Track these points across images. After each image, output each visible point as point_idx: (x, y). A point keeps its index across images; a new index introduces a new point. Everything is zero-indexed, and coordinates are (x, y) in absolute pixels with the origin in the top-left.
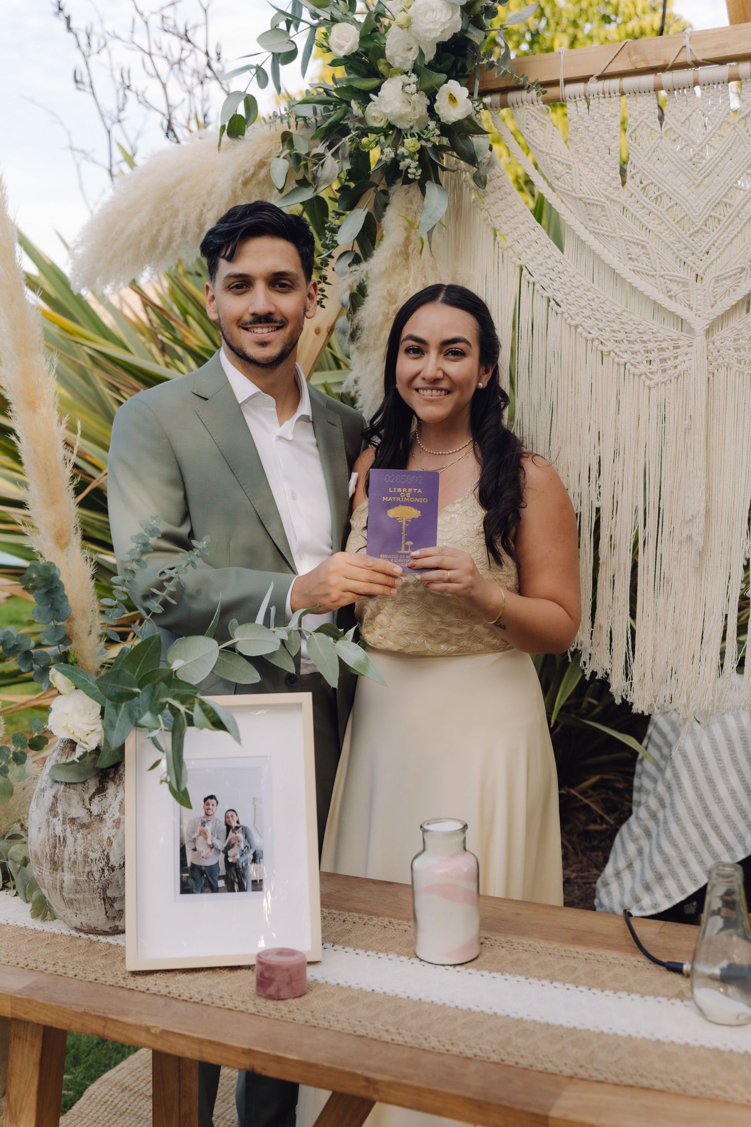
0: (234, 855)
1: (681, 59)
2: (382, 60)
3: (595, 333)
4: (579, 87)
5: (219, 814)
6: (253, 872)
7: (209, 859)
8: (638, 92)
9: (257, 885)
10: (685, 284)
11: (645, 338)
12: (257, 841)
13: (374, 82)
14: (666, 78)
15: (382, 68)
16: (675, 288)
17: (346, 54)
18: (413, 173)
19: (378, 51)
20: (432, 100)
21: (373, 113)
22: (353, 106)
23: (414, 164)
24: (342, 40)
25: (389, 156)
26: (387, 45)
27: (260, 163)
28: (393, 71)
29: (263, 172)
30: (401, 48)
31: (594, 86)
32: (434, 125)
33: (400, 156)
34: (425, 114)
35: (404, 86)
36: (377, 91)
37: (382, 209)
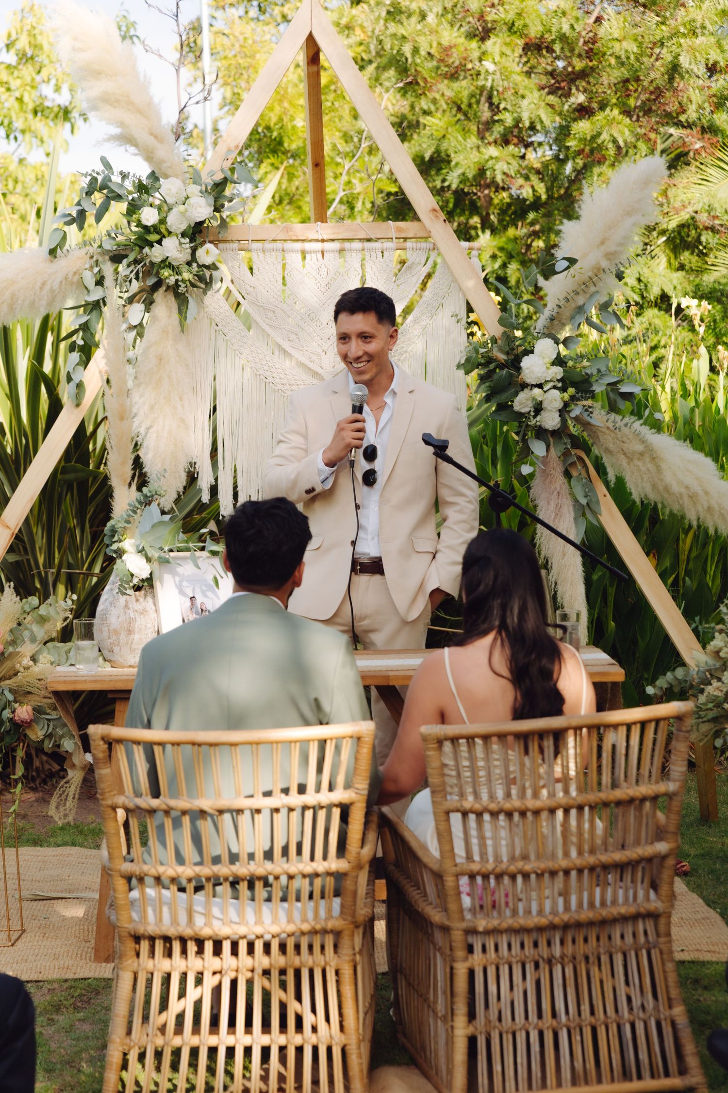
1: (315, 237)
2: (163, 226)
3: (270, 379)
4: (259, 245)
5: (197, 605)
8: (291, 251)
10: (319, 355)
11: (298, 383)
13: (156, 237)
14: (308, 246)
15: (163, 230)
16: (314, 357)
17: (149, 224)
18: (182, 289)
19: (163, 221)
20: (194, 251)
21: (156, 254)
22: (146, 250)
23: (183, 285)
24: (149, 216)
25: (172, 281)
26: (168, 219)
27: (75, 273)
28: (170, 233)
29: (76, 278)
30: (177, 222)
31: (268, 245)
32: (195, 265)
33: (177, 281)
34: (189, 258)
35: (181, 244)
36: (159, 242)
37: (149, 304)
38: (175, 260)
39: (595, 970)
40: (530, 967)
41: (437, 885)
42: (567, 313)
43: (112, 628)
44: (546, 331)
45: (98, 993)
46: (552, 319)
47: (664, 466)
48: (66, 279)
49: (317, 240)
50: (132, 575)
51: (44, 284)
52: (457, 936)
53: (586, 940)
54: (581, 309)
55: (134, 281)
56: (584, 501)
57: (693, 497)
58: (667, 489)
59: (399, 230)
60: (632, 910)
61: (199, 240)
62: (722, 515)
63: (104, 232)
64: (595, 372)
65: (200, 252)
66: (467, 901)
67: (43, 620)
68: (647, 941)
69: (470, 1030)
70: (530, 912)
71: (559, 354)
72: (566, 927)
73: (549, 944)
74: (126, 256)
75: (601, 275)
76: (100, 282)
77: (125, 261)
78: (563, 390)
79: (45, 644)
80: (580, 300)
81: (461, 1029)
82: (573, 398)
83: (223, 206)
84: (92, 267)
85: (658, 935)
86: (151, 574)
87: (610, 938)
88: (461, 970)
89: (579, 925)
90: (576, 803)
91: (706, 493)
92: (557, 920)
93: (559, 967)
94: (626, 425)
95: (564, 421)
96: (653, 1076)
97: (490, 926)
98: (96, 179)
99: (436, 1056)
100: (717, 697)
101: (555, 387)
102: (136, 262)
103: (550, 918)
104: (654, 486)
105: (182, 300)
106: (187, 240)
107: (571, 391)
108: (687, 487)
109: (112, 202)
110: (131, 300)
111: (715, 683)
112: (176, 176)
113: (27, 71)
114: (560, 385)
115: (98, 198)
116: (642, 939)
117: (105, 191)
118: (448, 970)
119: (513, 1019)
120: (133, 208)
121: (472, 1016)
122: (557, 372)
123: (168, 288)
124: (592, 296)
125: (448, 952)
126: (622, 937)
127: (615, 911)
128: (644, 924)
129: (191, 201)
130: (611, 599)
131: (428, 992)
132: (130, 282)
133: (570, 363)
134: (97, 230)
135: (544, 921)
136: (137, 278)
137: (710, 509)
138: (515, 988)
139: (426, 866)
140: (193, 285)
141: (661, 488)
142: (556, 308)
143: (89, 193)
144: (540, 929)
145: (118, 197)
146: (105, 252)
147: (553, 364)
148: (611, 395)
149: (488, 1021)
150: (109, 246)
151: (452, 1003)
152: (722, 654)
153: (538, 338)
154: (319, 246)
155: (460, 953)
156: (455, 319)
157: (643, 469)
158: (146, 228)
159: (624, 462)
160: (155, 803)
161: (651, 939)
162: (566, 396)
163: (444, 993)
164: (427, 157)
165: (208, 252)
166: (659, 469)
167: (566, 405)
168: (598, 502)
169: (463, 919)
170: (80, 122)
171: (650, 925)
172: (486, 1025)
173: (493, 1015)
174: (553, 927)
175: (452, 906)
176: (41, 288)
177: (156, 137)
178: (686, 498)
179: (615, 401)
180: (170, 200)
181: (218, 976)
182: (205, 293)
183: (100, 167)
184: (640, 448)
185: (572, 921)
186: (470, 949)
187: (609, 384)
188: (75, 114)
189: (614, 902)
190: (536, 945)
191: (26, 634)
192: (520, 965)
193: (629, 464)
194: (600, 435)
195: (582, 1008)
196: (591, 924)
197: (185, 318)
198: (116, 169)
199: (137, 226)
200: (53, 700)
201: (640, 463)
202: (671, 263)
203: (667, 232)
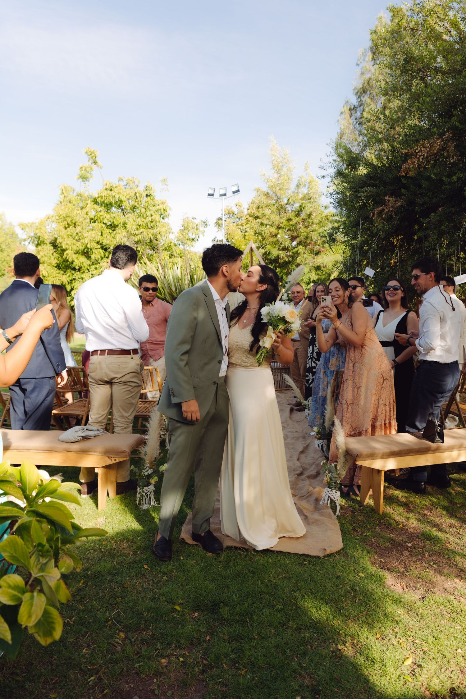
113: (186, 231)
122: (287, 298)
164: (268, 253)
170: (197, 241)
188: (195, 240)
202: (316, 274)
203: (315, 267)
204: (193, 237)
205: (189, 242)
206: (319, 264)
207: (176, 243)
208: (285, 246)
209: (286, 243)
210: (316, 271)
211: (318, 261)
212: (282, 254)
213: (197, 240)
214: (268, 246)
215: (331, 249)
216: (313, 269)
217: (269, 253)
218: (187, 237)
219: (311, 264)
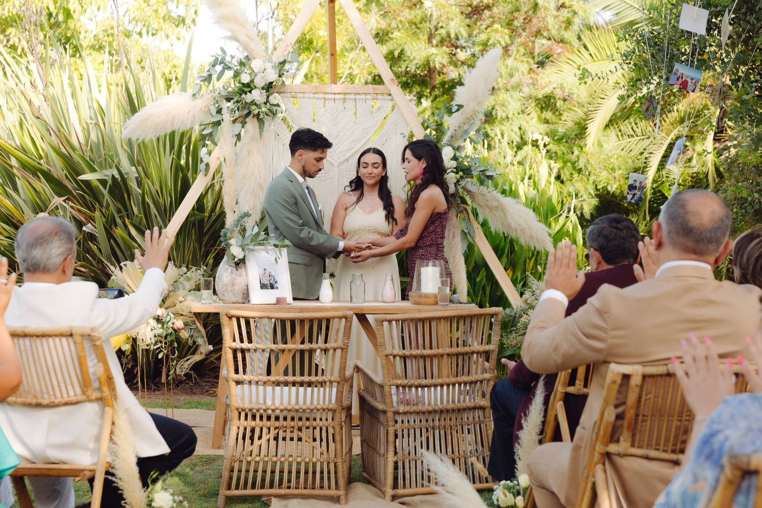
0: (272, 282)
1: (331, 92)
2: (252, 84)
4: (301, 95)
5: (267, 273)
6: (276, 285)
7: (267, 282)
8: (318, 98)
9: (277, 288)
12: (276, 279)
13: (249, 89)
14: (327, 96)
15: (252, 86)
17: (245, 82)
18: (261, 116)
19: (252, 81)
20: (268, 97)
21: (248, 98)
22: (243, 95)
23: (262, 114)
24: (245, 79)
25: (256, 112)
26: (255, 80)
27: (206, 107)
28: (256, 87)
29: (206, 109)
30: (259, 82)
31: (306, 95)
32: (268, 104)
33: (259, 112)
34: (265, 100)
35: (261, 93)
36: (250, 92)
37: (244, 124)
38: (258, 101)
39: (454, 433)
40: (424, 431)
41: (381, 392)
42: (459, 133)
43: (224, 283)
44: (448, 143)
45: (214, 460)
46: (452, 137)
47: (508, 214)
48: (201, 109)
49: (332, 93)
50: (235, 257)
51: (189, 112)
52: (390, 415)
53: (450, 419)
54: (466, 132)
55: (237, 111)
56: (466, 231)
57: (523, 230)
58: (509, 226)
59: (374, 89)
60: (472, 405)
61: (271, 90)
62: (537, 240)
63: (221, 86)
64: (473, 165)
65: (271, 98)
66: (395, 398)
67: (188, 279)
68: (479, 420)
69: (395, 459)
70: (424, 404)
71: (455, 155)
72: (441, 411)
73: (433, 421)
74: (233, 99)
75: (477, 114)
76: (219, 111)
77: (232, 101)
78: (457, 173)
79: (190, 291)
80: (466, 127)
81: (391, 458)
82: (462, 177)
83: (283, 74)
84: (214, 104)
85: (485, 418)
86: (244, 256)
87: (462, 419)
88: (391, 430)
89: (447, 411)
90: (446, 353)
91: (530, 228)
92: (437, 408)
93: (438, 430)
94: (489, 192)
95: (457, 189)
96: (480, 483)
97: (406, 410)
98: (218, 59)
99: (380, 475)
100: (525, 322)
101: (452, 172)
102: (238, 102)
103: (434, 407)
104: (503, 224)
105: (261, 121)
106: (265, 91)
107: (461, 173)
108: (520, 225)
109: (226, 71)
110: (234, 121)
111: (525, 316)
112: (259, 58)
114: (455, 170)
115: (219, 68)
116: (477, 419)
117: (222, 65)
118: (386, 432)
119: (416, 454)
120: (237, 75)
121: (396, 453)
122: (454, 164)
123: (254, 116)
124: (471, 125)
125: (386, 424)
126: (468, 419)
127: (464, 405)
128: (478, 412)
129: (267, 71)
130: (488, 293)
131: (377, 446)
132: (235, 112)
133: (460, 160)
134: (218, 85)
135: (431, 408)
136: (238, 110)
137: (531, 237)
138: (417, 440)
139: (376, 383)
140: (267, 115)
141: (506, 225)
142: (454, 132)
143: (214, 66)
144: (430, 412)
145: (229, 68)
146: (221, 96)
147: (452, 159)
148: (482, 177)
149: (404, 455)
150: (223, 93)
151: (387, 446)
152: (528, 301)
153: (444, 146)
154: (332, 96)
155: (391, 423)
156: (402, 136)
157: (497, 215)
158: (243, 84)
159: (487, 211)
160: (250, 346)
161: (481, 418)
162: (458, 176)
163: (384, 444)
164: (396, 54)
165: (275, 98)
166: (506, 216)
167: (458, 181)
168: (474, 231)
169: (393, 407)
171: (481, 412)
172: (402, 456)
173: (406, 453)
174: (435, 411)
175: (388, 401)
176: (188, 114)
177: (249, 38)
178: (519, 231)
179: (484, 180)
180: (256, 70)
181: (277, 430)
182: (273, 119)
183: (220, 53)
184: (495, 204)
185: (444, 408)
186: (396, 422)
187: (481, 171)
188: (189, 21)
189: (464, 401)
190: (427, 421)
191: (180, 286)
192: (419, 429)
193: (490, 212)
194: (476, 197)
195: (448, 450)
196: (453, 410)
197: (263, 131)
198: (228, 53)
199: (239, 83)
200: (194, 319)
201: (496, 212)
202: (539, 118)
203: (537, 100)
204: (181, 11)
205: (168, 27)
206: (547, 91)
207: (130, 28)
208: (449, 36)
209: (452, 24)
210: (542, 109)
211: (547, 80)
212: (439, 56)
213: (194, 21)
214: (396, 34)
215: (585, 47)
216: (532, 107)
217: (402, 53)
218: (162, 12)
219: (526, 90)
